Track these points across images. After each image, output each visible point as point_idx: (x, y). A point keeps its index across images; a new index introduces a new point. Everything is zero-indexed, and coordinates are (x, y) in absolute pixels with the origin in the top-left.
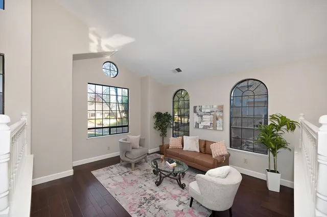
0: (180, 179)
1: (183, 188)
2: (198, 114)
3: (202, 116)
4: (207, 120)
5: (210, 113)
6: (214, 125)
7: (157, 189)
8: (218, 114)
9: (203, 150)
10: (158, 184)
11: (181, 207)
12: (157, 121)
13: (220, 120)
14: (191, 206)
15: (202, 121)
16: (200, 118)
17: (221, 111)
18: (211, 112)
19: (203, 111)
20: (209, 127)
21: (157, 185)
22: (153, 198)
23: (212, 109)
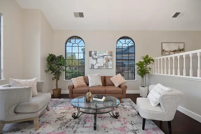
2: (93, 58)
3: (96, 59)
6: (106, 66)
8: (109, 57)
14: (143, 129)
15: (97, 62)
17: (111, 55)
18: (104, 56)
19: (97, 55)
20: (103, 67)
23: (105, 54)
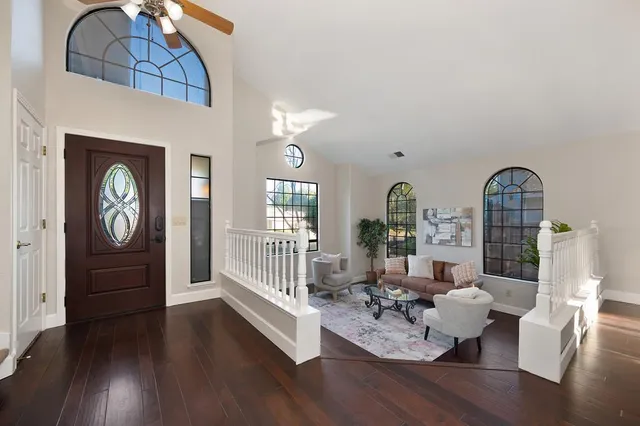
0: (407, 312)
1: (413, 323)
2: (430, 222)
3: (437, 225)
4: (446, 231)
5: (450, 220)
6: (456, 239)
7: (375, 322)
8: (463, 221)
9: (439, 276)
10: (377, 316)
11: (413, 339)
12: (363, 233)
13: (468, 230)
14: (426, 339)
15: (437, 232)
16: (434, 227)
18: (453, 218)
20: (448, 241)
21: (376, 318)
22: (375, 330)
23: (453, 214)
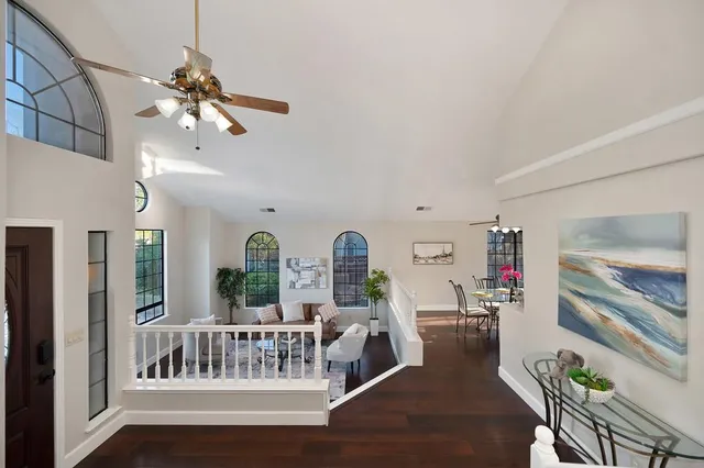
2: (293, 270)
3: (299, 272)
5: (310, 268)
6: (316, 283)
8: (321, 269)
9: (308, 316)
13: (324, 276)
15: (300, 279)
16: (297, 274)
17: (324, 265)
18: (312, 266)
19: (300, 265)
20: (309, 285)
